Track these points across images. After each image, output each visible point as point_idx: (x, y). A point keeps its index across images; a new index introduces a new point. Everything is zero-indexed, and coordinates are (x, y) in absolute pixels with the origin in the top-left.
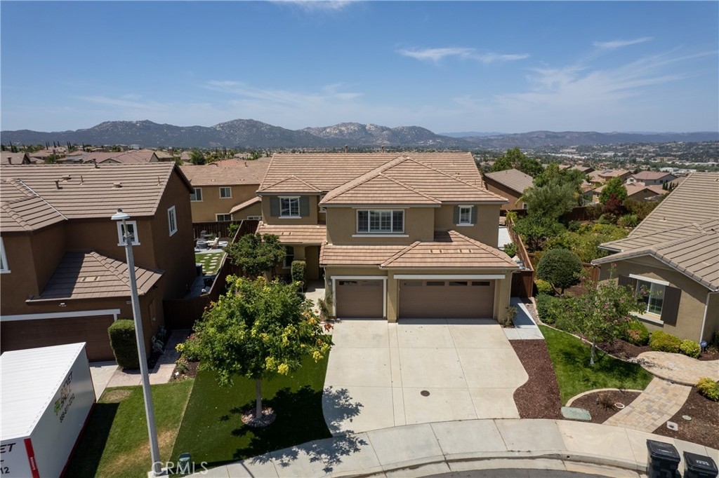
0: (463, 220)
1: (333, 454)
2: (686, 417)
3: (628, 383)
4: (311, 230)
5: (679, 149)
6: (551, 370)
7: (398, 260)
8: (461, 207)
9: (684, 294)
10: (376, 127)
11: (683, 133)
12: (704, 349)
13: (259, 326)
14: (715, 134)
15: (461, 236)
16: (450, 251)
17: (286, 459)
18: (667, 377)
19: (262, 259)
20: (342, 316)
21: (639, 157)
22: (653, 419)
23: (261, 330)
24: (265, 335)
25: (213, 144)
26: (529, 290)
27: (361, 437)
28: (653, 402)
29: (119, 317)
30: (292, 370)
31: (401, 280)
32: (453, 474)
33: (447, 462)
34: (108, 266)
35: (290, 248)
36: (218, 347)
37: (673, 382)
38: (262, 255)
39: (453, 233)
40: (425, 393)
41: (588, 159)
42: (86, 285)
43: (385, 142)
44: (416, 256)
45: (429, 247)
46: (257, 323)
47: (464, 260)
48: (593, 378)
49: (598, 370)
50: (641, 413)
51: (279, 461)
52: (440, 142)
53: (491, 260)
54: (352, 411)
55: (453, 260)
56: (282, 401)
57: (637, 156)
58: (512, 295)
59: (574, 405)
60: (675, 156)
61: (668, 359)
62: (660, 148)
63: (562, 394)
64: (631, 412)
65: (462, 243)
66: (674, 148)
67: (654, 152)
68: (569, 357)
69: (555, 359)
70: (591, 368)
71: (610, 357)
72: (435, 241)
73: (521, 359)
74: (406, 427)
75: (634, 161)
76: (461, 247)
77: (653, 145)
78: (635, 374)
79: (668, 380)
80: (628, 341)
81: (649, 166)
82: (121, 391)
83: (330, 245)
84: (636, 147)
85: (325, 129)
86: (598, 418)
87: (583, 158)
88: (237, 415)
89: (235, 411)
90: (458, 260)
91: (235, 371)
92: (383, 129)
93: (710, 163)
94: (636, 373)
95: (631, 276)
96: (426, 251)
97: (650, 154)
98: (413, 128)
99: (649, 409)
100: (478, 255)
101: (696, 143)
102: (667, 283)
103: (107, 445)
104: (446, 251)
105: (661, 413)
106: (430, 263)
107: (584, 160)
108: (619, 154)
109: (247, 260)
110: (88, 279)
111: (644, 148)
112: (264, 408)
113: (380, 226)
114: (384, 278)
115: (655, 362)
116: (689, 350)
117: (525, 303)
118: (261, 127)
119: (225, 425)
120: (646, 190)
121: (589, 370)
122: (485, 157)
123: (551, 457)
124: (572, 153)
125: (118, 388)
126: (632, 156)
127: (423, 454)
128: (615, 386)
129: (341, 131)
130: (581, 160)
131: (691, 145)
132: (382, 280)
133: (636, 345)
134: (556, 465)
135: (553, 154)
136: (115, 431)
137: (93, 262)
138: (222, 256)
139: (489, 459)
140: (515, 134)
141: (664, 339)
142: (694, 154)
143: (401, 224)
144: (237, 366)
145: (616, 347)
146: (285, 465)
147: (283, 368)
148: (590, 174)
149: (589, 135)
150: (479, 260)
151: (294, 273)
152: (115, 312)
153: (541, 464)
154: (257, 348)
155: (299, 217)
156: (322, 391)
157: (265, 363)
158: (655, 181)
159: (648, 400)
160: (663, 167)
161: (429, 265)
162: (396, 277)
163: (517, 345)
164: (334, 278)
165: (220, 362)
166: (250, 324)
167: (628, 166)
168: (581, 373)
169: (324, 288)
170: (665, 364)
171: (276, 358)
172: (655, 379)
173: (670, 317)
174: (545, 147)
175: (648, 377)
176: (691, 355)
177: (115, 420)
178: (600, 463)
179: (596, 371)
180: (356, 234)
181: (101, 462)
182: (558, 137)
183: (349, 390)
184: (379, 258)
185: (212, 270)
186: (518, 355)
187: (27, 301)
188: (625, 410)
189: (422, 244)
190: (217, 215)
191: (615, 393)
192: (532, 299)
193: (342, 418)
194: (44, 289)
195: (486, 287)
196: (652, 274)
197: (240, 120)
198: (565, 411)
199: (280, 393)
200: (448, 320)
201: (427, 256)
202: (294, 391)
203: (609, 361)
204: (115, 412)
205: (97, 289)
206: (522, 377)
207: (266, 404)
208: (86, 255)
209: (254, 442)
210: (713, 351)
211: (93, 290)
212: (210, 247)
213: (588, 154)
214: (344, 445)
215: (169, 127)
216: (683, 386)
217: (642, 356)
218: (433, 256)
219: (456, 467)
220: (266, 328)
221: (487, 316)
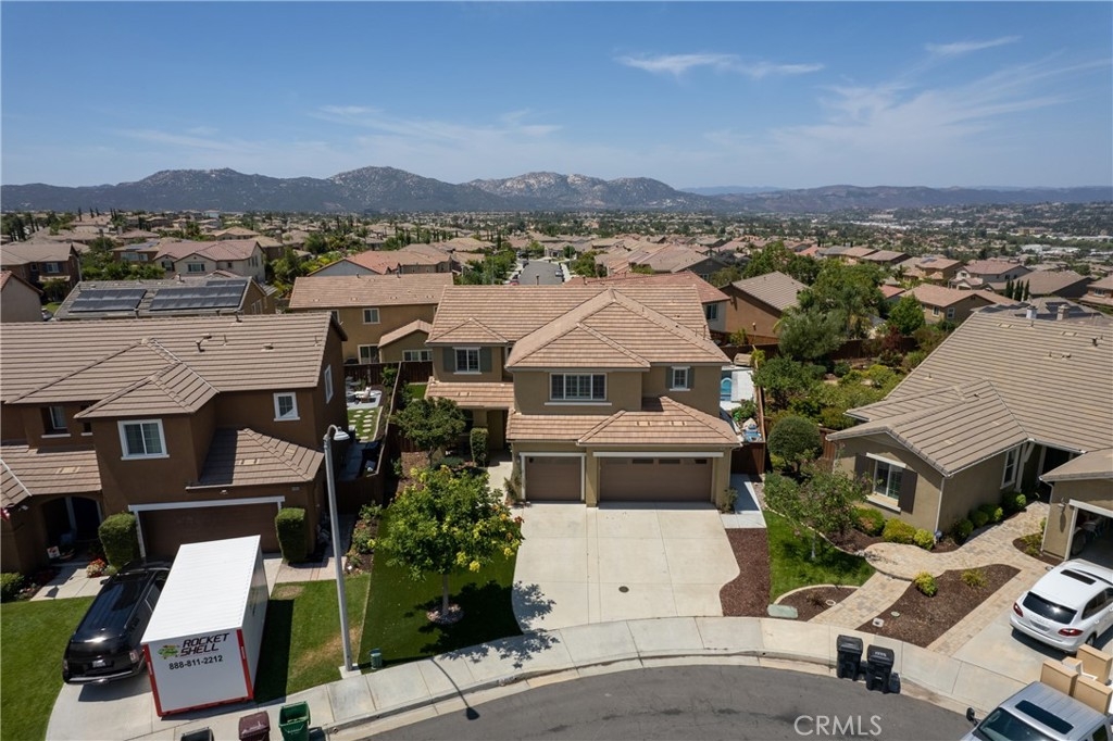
0: (677, 383)
1: (523, 651)
2: (895, 614)
3: (847, 579)
4: (494, 390)
5: (1055, 214)
6: (767, 564)
7: (599, 434)
8: (675, 368)
9: (920, 478)
10: (584, 179)
11: (1062, 189)
12: (940, 540)
13: (449, 523)
14: (1107, 190)
15: (674, 403)
16: (660, 424)
17: (476, 656)
18: (888, 572)
19: (438, 432)
20: (533, 498)
21: (992, 226)
22: (861, 616)
23: (452, 525)
24: (456, 529)
25: (330, 206)
26: (760, 464)
27: (553, 635)
28: (867, 598)
29: (284, 505)
30: (483, 566)
31: (601, 458)
32: (644, 670)
33: (640, 659)
34: (266, 446)
35: (468, 413)
36: (409, 543)
37: (894, 577)
38: (438, 427)
39: (664, 400)
40: (624, 589)
41: (911, 231)
42: (246, 469)
43: (598, 202)
44: (619, 429)
45: (635, 418)
46: (448, 519)
47: (676, 435)
48: (810, 574)
49: (818, 565)
50: (851, 610)
51: (469, 658)
52: (682, 203)
53: (707, 434)
54: (543, 609)
55: (662, 434)
56: (468, 597)
57: (988, 226)
58: (734, 471)
59: (783, 602)
60: (1047, 225)
61: (898, 551)
62: (1025, 212)
63: (772, 591)
64: (841, 609)
65: (674, 413)
66: (1047, 212)
67: (1015, 219)
68: (789, 549)
69: (773, 551)
70: (811, 562)
71: (836, 550)
72: (642, 410)
73: (735, 551)
74: (601, 624)
75: (983, 234)
76: (672, 418)
77: (1013, 208)
78: (856, 568)
79: (889, 575)
80: (861, 531)
81: (1005, 242)
82: (293, 587)
83: (519, 414)
84: (988, 212)
85: (504, 181)
86: (804, 616)
87: (904, 228)
88: (421, 611)
89: (419, 607)
90: (669, 435)
91: (427, 567)
92: (594, 182)
93: (1101, 237)
94: (858, 568)
95: (869, 455)
96: (632, 423)
97: (1008, 223)
98: (642, 181)
99: (860, 606)
100: (692, 429)
101: (1081, 205)
102: (903, 465)
103: (292, 642)
104: (655, 424)
105: (870, 610)
106: (637, 438)
107: (905, 233)
108: (961, 222)
109: (421, 433)
110: (247, 462)
111: (1000, 213)
112: (451, 604)
113: (578, 393)
114: (582, 455)
115: (883, 555)
116: (922, 541)
117: (753, 481)
118: (405, 179)
119: (410, 622)
120: (974, 297)
121: (808, 564)
122: (752, 227)
123: (746, 654)
124: (887, 221)
125: (288, 584)
126: (981, 225)
127: (617, 652)
128: (832, 583)
129: (529, 186)
130: (900, 232)
131: (1073, 207)
132: (580, 458)
133: (869, 535)
134: (751, 661)
135: (858, 223)
136: (297, 628)
137: (247, 439)
138: (376, 414)
139: (684, 656)
140: (799, 191)
141: (898, 528)
142: (1078, 223)
143: (602, 389)
144: (429, 561)
145: (847, 537)
146: (476, 661)
147: (474, 565)
148: (905, 264)
149: (914, 193)
150: (693, 435)
151: (474, 444)
152: (280, 499)
153: (735, 661)
154: (448, 544)
155: (478, 373)
156: (511, 587)
157: (456, 558)
158: (998, 276)
159: (863, 596)
160: (1027, 243)
161: (634, 441)
162: (596, 454)
163: (735, 535)
164: (523, 455)
165: (410, 558)
166: (441, 520)
167: (973, 242)
168: (798, 568)
169: (511, 460)
170: (892, 557)
171: (467, 554)
172: (877, 574)
173: (907, 504)
174: (846, 210)
175: (870, 571)
176: (923, 547)
177: (294, 617)
178: (794, 659)
179: (816, 565)
180: (549, 401)
181: (291, 657)
182: (865, 195)
183: (540, 584)
184: (577, 432)
185: (367, 434)
186: (733, 547)
187: (188, 488)
188: (836, 606)
189: (627, 413)
190: (359, 346)
191: (830, 590)
192: (763, 477)
193: (533, 616)
194: (203, 475)
195: (704, 465)
196: (889, 454)
197: (373, 168)
198: (772, 609)
199: (465, 589)
200: (658, 504)
201: (633, 429)
202: (479, 586)
203: (833, 554)
204: (292, 609)
205: (259, 474)
206: (732, 571)
207: (452, 601)
208: (239, 432)
209: (442, 639)
210: (950, 542)
211: (255, 475)
212: (359, 400)
213: (912, 222)
214: (535, 642)
215: (262, 180)
216: (903, 582)
217: (870, 549)
218: (640, 429)
219: (648, 664)
220: (457, 522)
221: (702, 500)
